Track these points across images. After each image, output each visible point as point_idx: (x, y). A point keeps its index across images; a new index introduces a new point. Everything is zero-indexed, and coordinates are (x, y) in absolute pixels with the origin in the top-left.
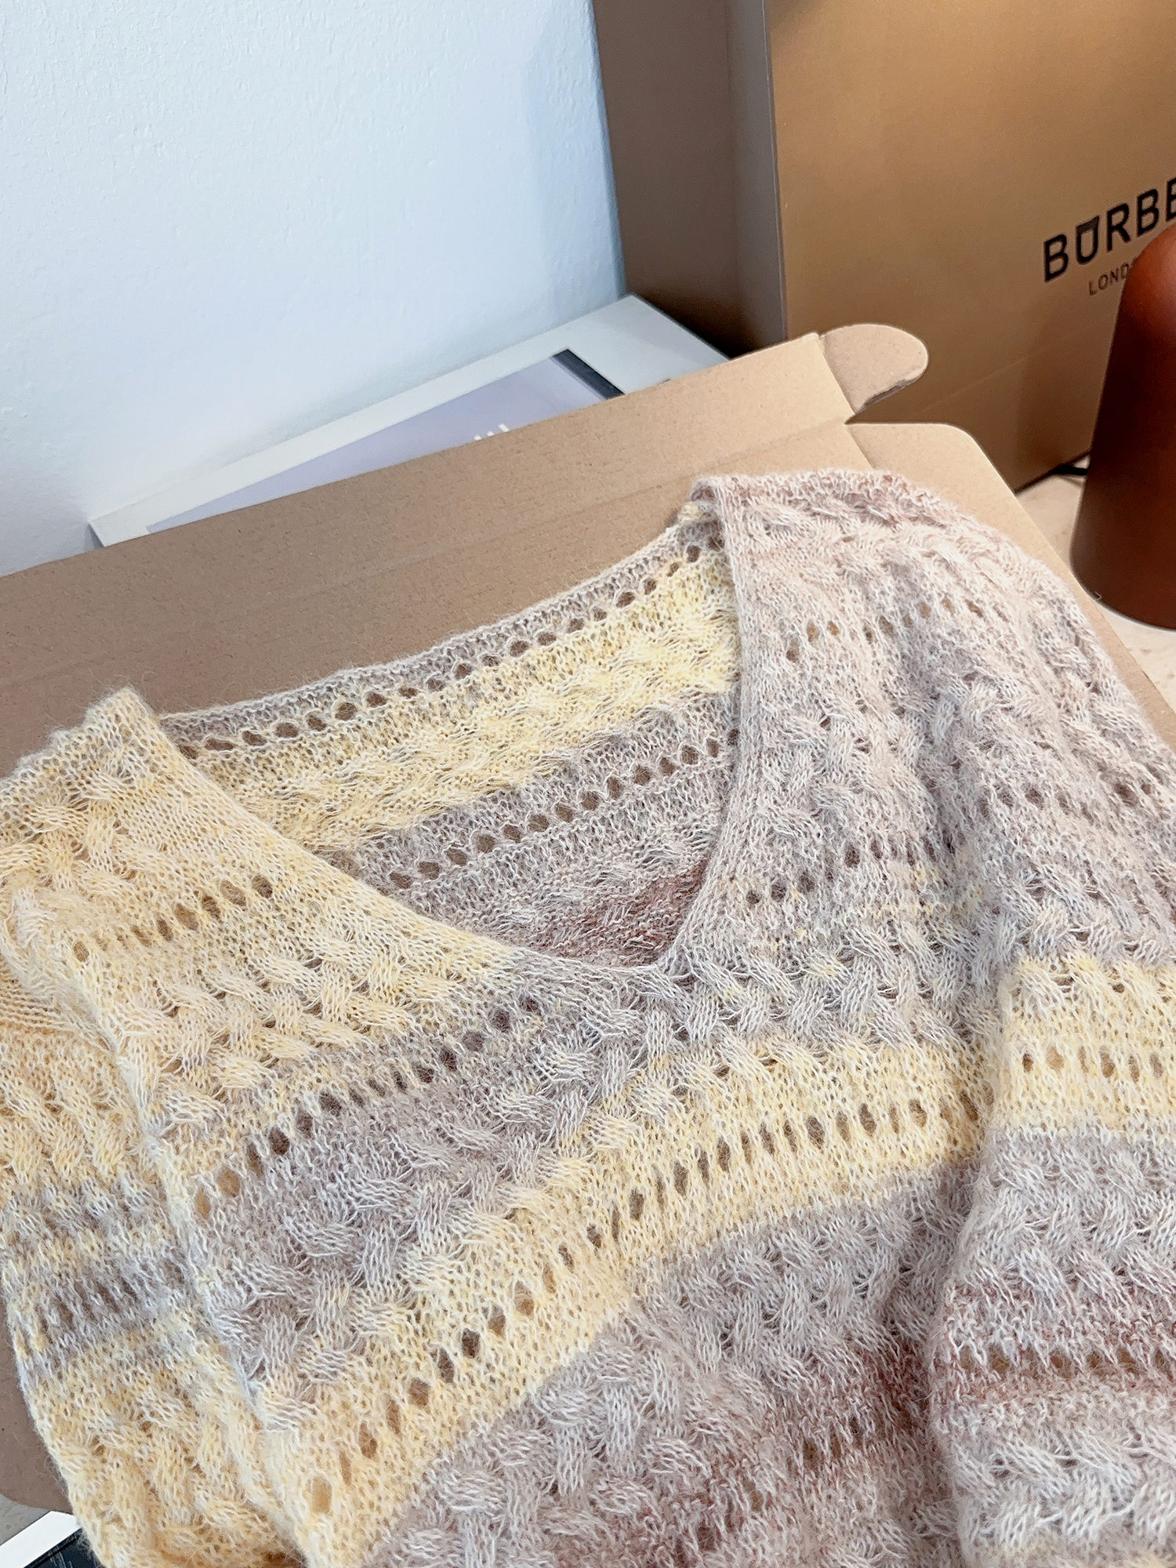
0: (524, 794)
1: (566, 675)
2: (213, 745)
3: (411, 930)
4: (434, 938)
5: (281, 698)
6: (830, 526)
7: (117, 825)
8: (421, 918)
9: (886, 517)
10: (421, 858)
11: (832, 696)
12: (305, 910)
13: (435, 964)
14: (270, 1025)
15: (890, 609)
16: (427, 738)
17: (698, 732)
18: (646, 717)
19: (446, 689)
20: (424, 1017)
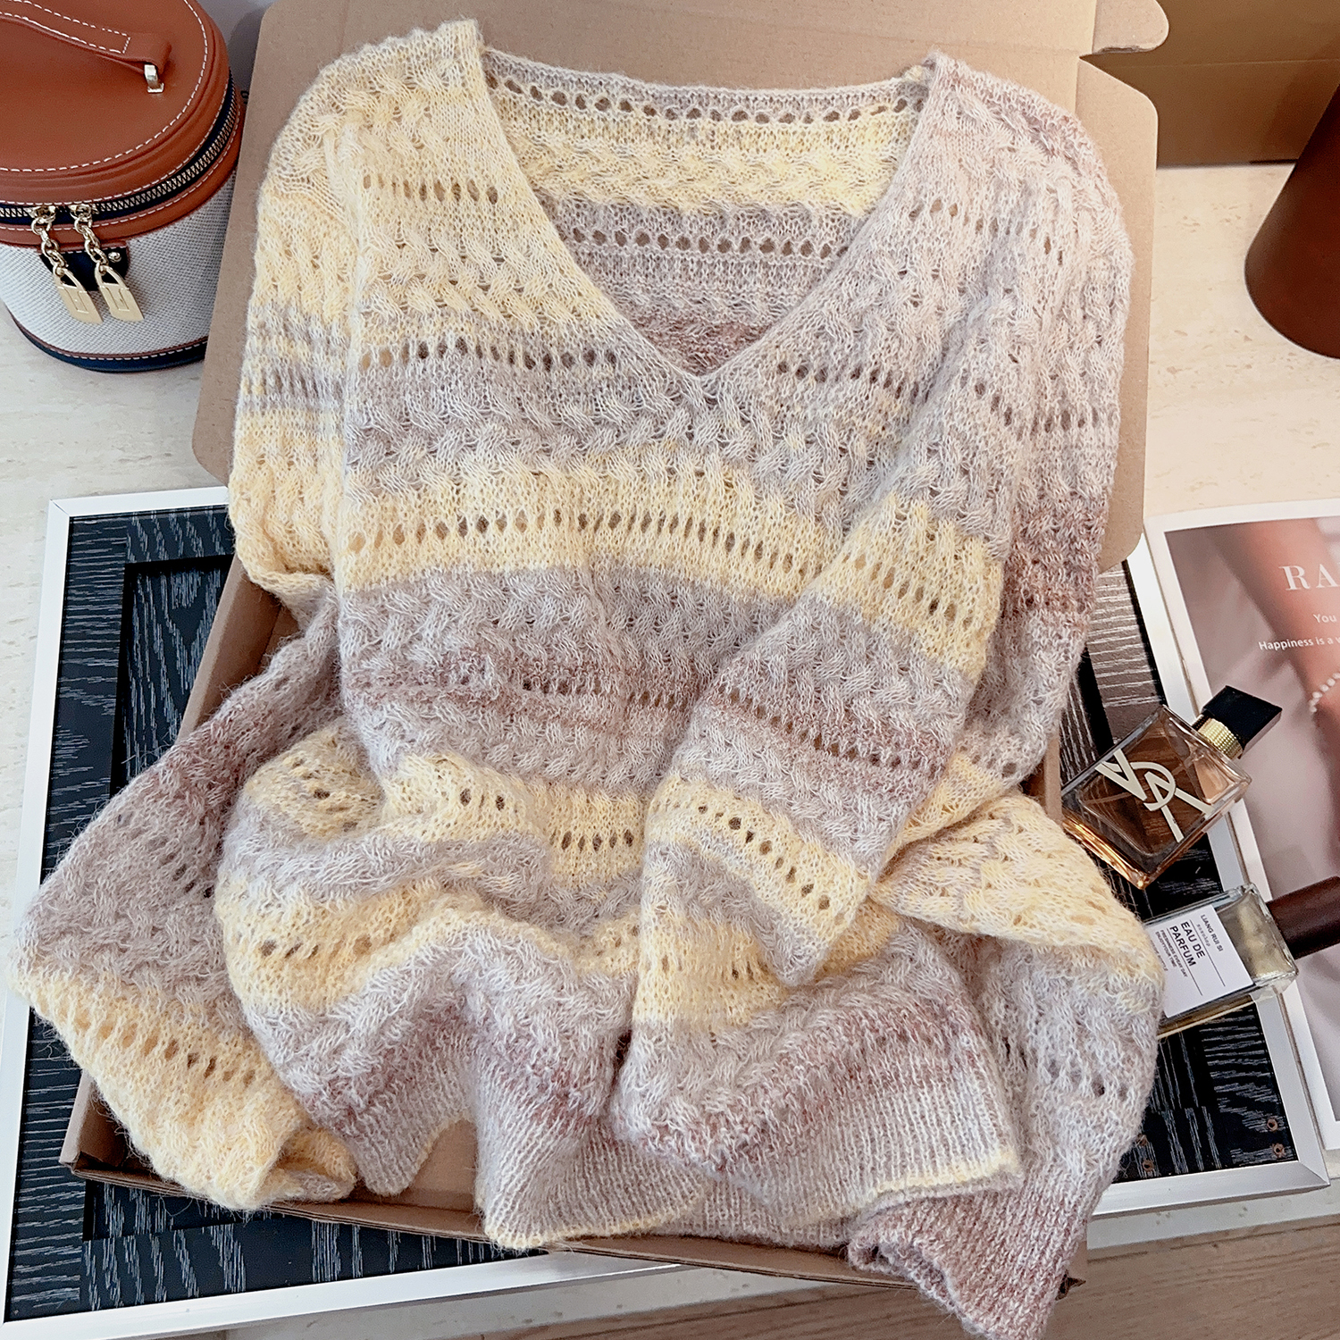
0: (685, 219)
1: (761, 151)
2: (510, 85)
3: (566, 270)
4: (576, 282)
5: (568, 73)
6: (1006, 134)
7: (426, 109)
8: (576, 267)
9: (1049, 148)
10: (598, 227)
11: (919, 257)
12: (510, 224)
13: (569, 299)
14: (454, 283)
15: (1003, 216)
16: (644, 149)
17: (823, 236)
18: (795, 208)
19: (676, 121)
20: (547, 328)
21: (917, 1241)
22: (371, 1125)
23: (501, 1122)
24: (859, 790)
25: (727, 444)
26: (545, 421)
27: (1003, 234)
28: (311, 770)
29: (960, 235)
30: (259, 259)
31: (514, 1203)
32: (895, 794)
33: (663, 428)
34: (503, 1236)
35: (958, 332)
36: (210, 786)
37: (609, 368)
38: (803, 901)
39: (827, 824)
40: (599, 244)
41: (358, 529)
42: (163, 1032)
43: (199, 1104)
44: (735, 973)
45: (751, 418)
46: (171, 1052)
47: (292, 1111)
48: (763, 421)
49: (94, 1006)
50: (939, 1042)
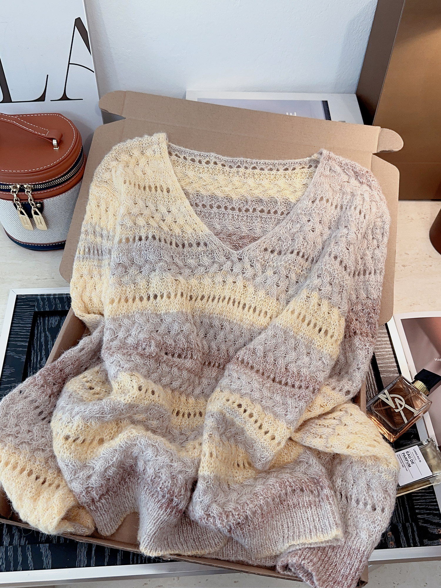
0: (234, 201)
1: (261, 180)
2: (176, 155)
3: (192, 216)
4: (195, 220)
5: (196, 152)
6: (346, 177)
7: (148, 162)
8: (195, 215)
9: (361, 181)
10: (204, 203)
11: (314, 216)
12: (173, 200)
13: (192, 225)
14: (153, 217)
15: (345, 203)
16: (221, 178)
17: (281, 208)
18: (272, 199)
19: (232, 169)
20: (184, 234)
21: (303, 562)
22: (100, 507)
23: (148, 509)
24: (288, 397)
25: (244, 273)
26: (181, 264)
27: (345, 209)
28: (89, 379)
29: (329, 209)
30: (88, 208)
31: (151, 539)
32: (300, 398)
33: (222, 268)
34: (146, 551)
35: (328, 241)
36: (54, 384)
37: (205, 248)
38: (265, 436)
39: (276, 409)
40: (204, 208)
41: (113, 297)
42: (28, 466)
43: (38, 494)
44: (238, 465)
45: (254, 265)
46: (30, 473)
47: (72, 499)
48: (258, 266)
49: (3, 454)
50: (316, 492)
